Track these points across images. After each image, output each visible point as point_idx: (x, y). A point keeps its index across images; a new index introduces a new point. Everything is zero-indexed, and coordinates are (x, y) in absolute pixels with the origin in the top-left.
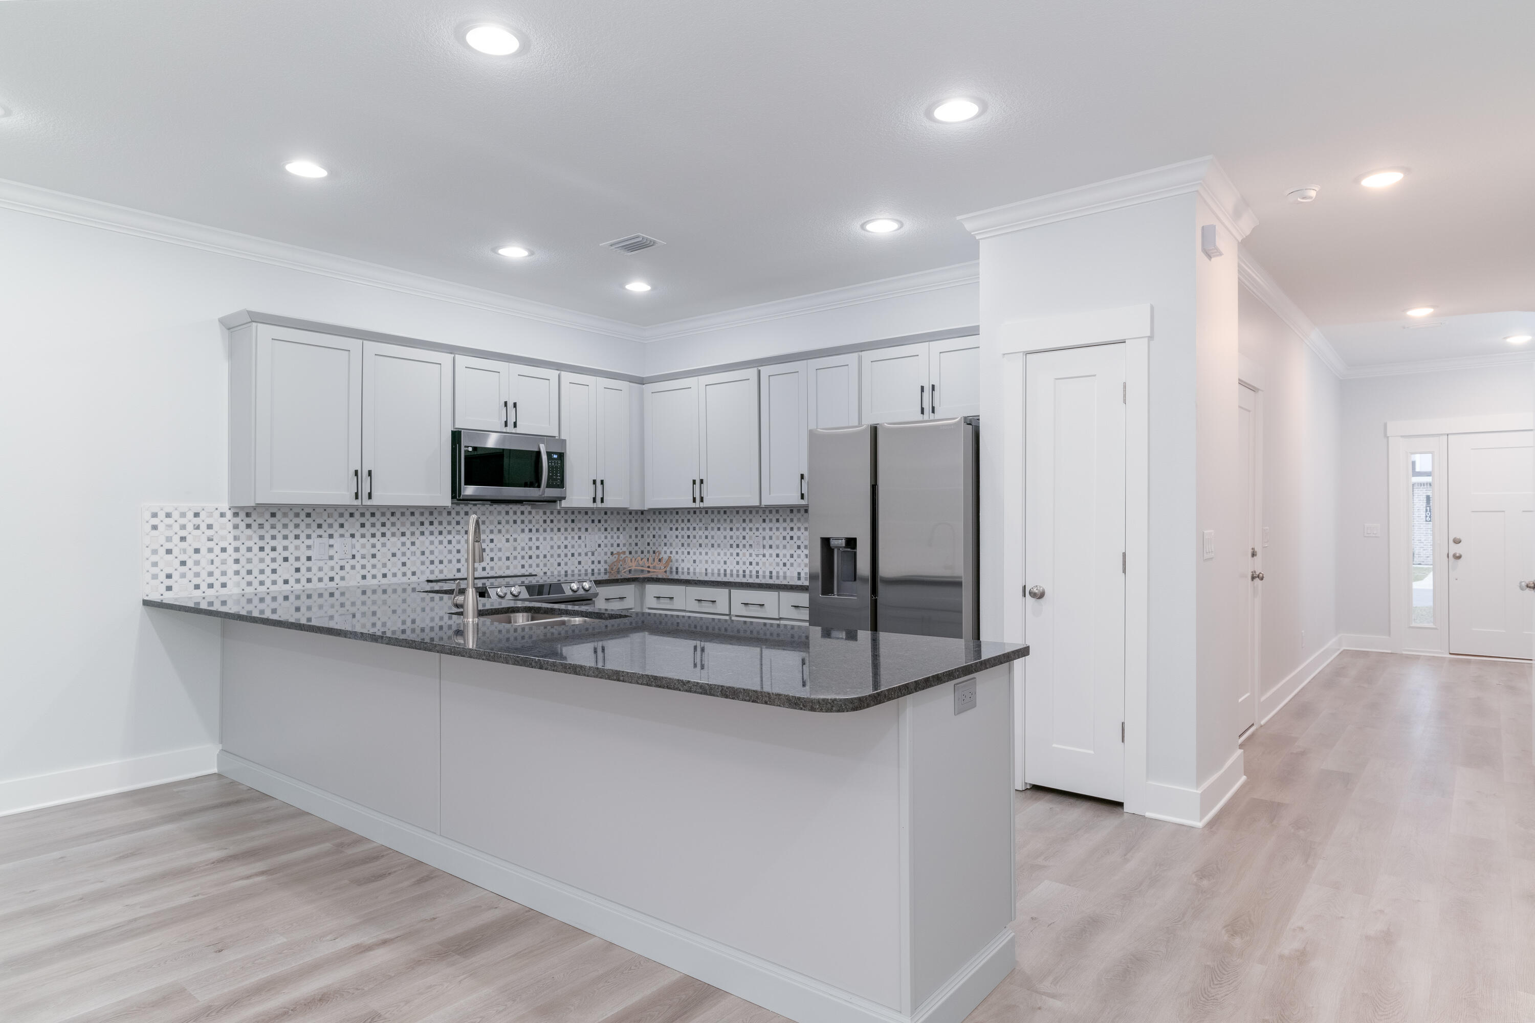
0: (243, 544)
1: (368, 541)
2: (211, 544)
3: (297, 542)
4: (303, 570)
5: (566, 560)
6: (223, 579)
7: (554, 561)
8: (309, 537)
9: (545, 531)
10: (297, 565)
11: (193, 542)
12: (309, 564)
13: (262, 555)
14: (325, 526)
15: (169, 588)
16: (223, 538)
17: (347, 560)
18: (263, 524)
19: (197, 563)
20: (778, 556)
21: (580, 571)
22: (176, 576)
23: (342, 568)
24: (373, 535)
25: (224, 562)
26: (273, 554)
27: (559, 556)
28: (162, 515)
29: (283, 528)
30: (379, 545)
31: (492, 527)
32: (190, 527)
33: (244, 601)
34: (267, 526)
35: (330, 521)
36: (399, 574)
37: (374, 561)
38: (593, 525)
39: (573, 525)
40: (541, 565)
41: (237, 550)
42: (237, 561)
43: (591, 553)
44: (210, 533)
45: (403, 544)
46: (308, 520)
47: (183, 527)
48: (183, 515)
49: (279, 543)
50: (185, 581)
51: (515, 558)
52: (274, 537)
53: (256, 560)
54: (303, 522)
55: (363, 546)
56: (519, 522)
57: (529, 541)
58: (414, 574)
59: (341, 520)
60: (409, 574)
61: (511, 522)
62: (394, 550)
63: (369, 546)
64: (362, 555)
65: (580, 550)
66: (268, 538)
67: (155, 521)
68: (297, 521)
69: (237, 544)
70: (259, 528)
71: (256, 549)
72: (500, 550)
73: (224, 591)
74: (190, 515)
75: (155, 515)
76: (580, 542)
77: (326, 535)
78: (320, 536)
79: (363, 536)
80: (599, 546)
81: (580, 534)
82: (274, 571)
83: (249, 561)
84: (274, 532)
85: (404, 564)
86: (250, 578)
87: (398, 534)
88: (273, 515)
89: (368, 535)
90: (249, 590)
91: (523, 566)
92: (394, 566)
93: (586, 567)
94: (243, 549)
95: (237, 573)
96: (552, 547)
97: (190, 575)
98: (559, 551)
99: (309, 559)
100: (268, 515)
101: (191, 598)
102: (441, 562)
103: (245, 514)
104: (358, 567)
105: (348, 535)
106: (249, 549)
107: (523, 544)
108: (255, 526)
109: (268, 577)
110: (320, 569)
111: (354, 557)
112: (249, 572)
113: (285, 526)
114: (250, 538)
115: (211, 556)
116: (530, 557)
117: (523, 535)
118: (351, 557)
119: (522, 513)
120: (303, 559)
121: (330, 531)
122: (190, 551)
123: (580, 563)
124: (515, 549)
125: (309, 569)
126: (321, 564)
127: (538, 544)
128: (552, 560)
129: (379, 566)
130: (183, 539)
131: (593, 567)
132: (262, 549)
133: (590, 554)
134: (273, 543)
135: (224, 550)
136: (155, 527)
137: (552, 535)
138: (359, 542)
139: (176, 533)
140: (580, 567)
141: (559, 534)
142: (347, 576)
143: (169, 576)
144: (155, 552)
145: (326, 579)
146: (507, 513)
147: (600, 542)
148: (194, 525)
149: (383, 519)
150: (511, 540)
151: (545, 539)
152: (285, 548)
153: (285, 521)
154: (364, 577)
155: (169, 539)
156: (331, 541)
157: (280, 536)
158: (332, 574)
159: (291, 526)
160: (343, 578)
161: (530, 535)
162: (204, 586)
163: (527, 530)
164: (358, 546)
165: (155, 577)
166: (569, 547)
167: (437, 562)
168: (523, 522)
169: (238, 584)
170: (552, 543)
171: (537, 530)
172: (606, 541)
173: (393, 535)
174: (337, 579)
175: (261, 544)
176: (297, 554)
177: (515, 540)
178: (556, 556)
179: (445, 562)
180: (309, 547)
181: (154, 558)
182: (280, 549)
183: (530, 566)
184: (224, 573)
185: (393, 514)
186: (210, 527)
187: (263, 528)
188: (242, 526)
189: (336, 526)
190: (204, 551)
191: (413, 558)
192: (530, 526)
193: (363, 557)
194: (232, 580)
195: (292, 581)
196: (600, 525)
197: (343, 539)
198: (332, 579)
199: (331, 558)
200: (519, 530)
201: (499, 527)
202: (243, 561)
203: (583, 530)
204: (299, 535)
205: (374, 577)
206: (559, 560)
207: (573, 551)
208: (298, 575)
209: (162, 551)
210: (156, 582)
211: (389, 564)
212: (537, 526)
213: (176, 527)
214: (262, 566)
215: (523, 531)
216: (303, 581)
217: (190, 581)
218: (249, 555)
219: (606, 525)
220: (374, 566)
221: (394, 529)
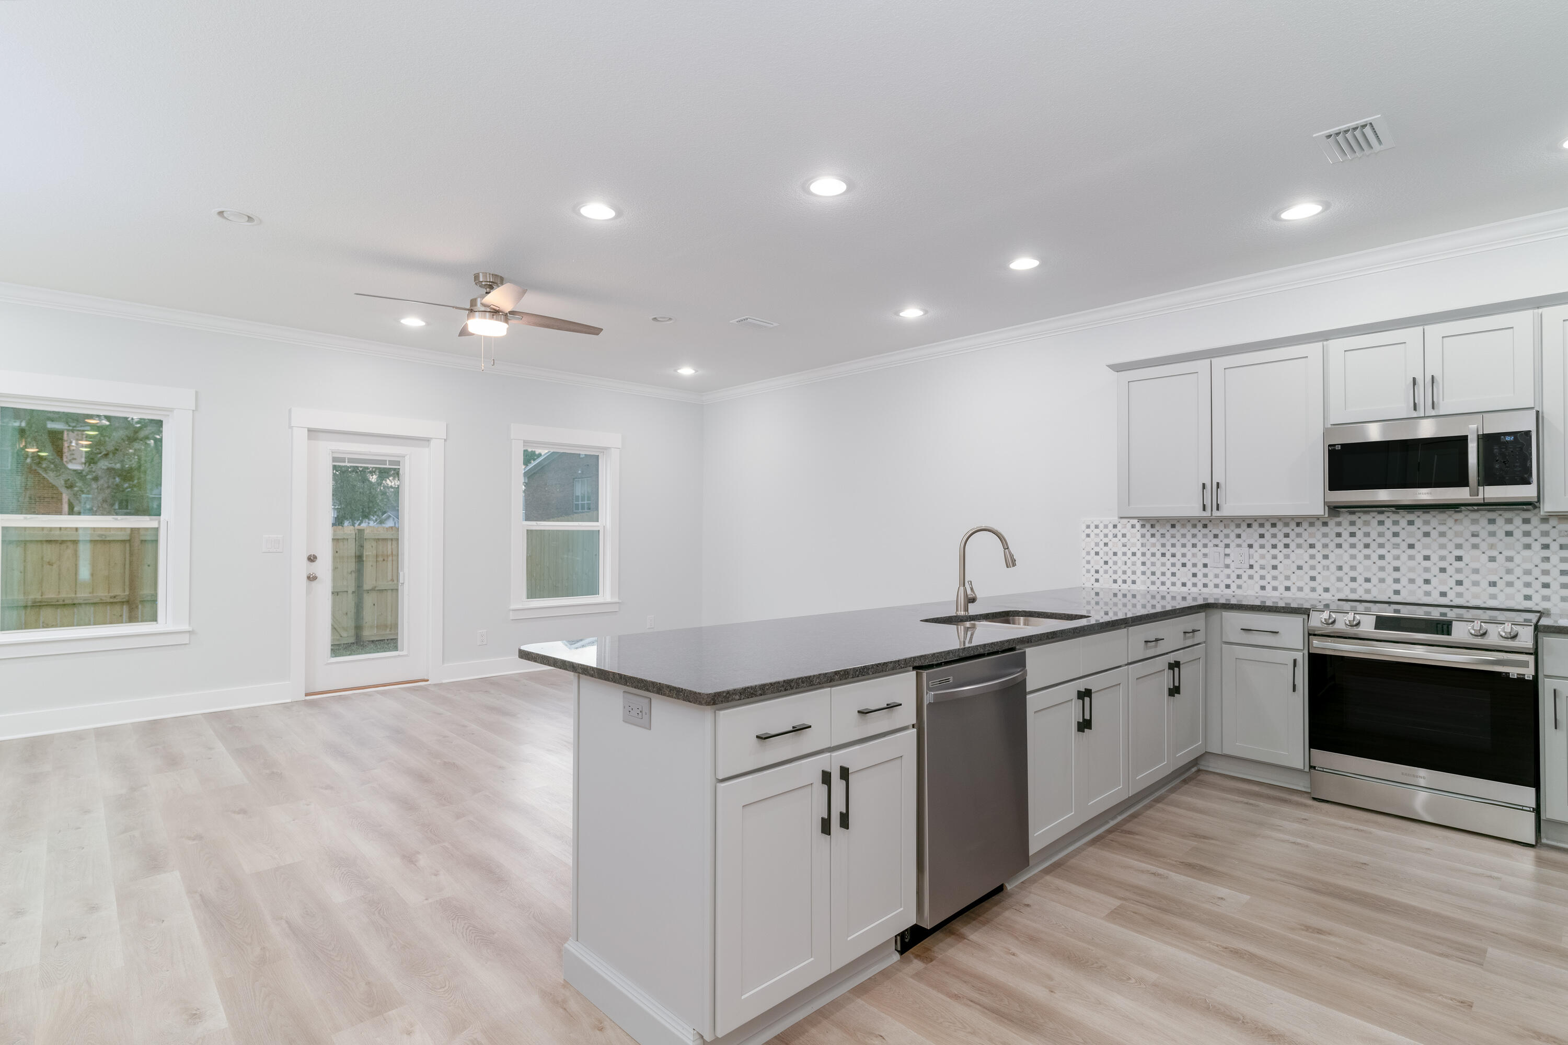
0: (1149, 550)
1: (1268, 552)
2: (1125, 549)
3: (1195, 550)
4: (1200, 575)
6: (1133, 577)
8: (1205, 546)
10: (1194, 570)
11: (1112, 547)
12: (1205, 570)
13: (1164, 559)
14: (1221, 536)
15: (1097, 580)
16: (1134, 545)
17: (1245, 570)
18: (1165, 534)
19: (1115, 563)
22: (1101, 571)
23: (1239, 577)
24: (1274, 546)
25: (1134, 564)
26: (1173, 560)
28: (1092, 527)
29: (1182, 538)
30: (1280, 557)
31: (1459, 540)
32: (1110, 536)
33: (1149, 597)
34: (1168, 535)
35: (1226, 531)
36: (1307, 589)
37: (1275, 572)
41: (1144, 554)
42: (1144, 564)
44: (1124, 540)
45: (1312, 557)
46: (1205, 531)
47: (1106, 536)
48: (1106, 527)
49: (1178, 550)
50: (1107, 576)
51: (1510, 584)
52: (1173, 545)
53: (1158, 564)
54: (1200, 532)
55: (1263, 557)
57: (1543, 561)
58: (1326, 590)
59: (1238, 531)
60: (1320, 590)
62: (1300, 563)
63: (1269, 556)
64: (1260, 565)
66: (1168, 546)
67: (1088, 531)
68: (1194, 531)
69: (1144, 550)
70: (1161, 537)
71: (1158, 555)
72: (1476, 571)
73: (1134, 587)
74: (1111, 526)
75: (1088, 527)
77: (1222, 545)
78: (1217, 546)
79: (1262, 547)
82: (1173, 574)
83: (1153, 564)
84: (1174, 541)
85: (1313, 579)
86: (1153, 578)
87: (1306, 546)
88: (1173, 526)
89: (1268, 546)
90: (1153, 588)
92: (1300, 580)
94: (1148, 554)
95: (1144, 573)
97: (1111, 572)
99: (1205, 566)
100: (1169, 527)
101: (1111, 589)
102: (1368, 580)
103: (1150, 526)
104: (1257, 577)
105: (1245, 545)
106: (1153, 555)
107: (1529, 566)
108: (1158, 535)
109: (1168, 579)
110: (1216, 576)
111: (1251, 567)
112: (1153, 574)
113: (1184, 536)
114: (1154, 545)
115: (1125, 558)
117: (1527, 553)
118: (1248, 567)
120: (1200, 566)
121: (1227, 541)
122: (1111, 554)
124: (1509, 572)
125: (1205, 575)
126: (1217, 571)
129: (1281, 578)
130: (1106, 544)
132: (1163, 555)
134: (1173, 550)
135: (1134, 554)
136: (1088, 536)
138: (1257, 553)
139: (1101, 540)
142: (1244, 586)
143: (1097, 572)
144: (1088, 553)
145: (1222, 586)
148: (1114, 534)
149: (1286, 530)
150: (1501, 558)
152: (1184, 555)
153: (1184, 531)
154: (1263, 588)
155: (1097, 544)
156: (1228, 551)
157: (1178, 545)
158: (1228, 582)
159: (1189, 536)
160: (1239, 587)
161: (1546, 553)
162: (1120, 582)
164: (1256, 557)
165: (1088, 571)
167: (1360, 580)
169: (1144, 583)
173: (1299, 546)
174: (1233, 587)
175: (1163, 550)
176: (1194, 560)
179: (1375, 580)
180: (1205, 555)
181: (1088, 558)
182: (1179, 555)
184: (1134, 573)
185: (1298, 524)
186: (1124, 536)
187: (1164, 537)
188: (1148, 535)
189: (1233, 536)
190: (1120, 554)
191: (1325, 573)
193: (1262, 567)
194: (1140, 578)
195: (1189, 585)
197: (1239, 549)
198: (1228, 586)
199: (1227, 566)
201: (1475, 540)
202: (1148, 564)
204: (1196, 544)
205: (1275, 589)
208: (1194, 580)
209: (1093, 553)
210: (1089, 575)
211: (1293, 578)
213: (1102, 536)
214: (1164, 569)
216: (1200, 585)
217: (1111, 577)
218: (1153, 559)
220: (1275, 578)
221: (1300, 541)
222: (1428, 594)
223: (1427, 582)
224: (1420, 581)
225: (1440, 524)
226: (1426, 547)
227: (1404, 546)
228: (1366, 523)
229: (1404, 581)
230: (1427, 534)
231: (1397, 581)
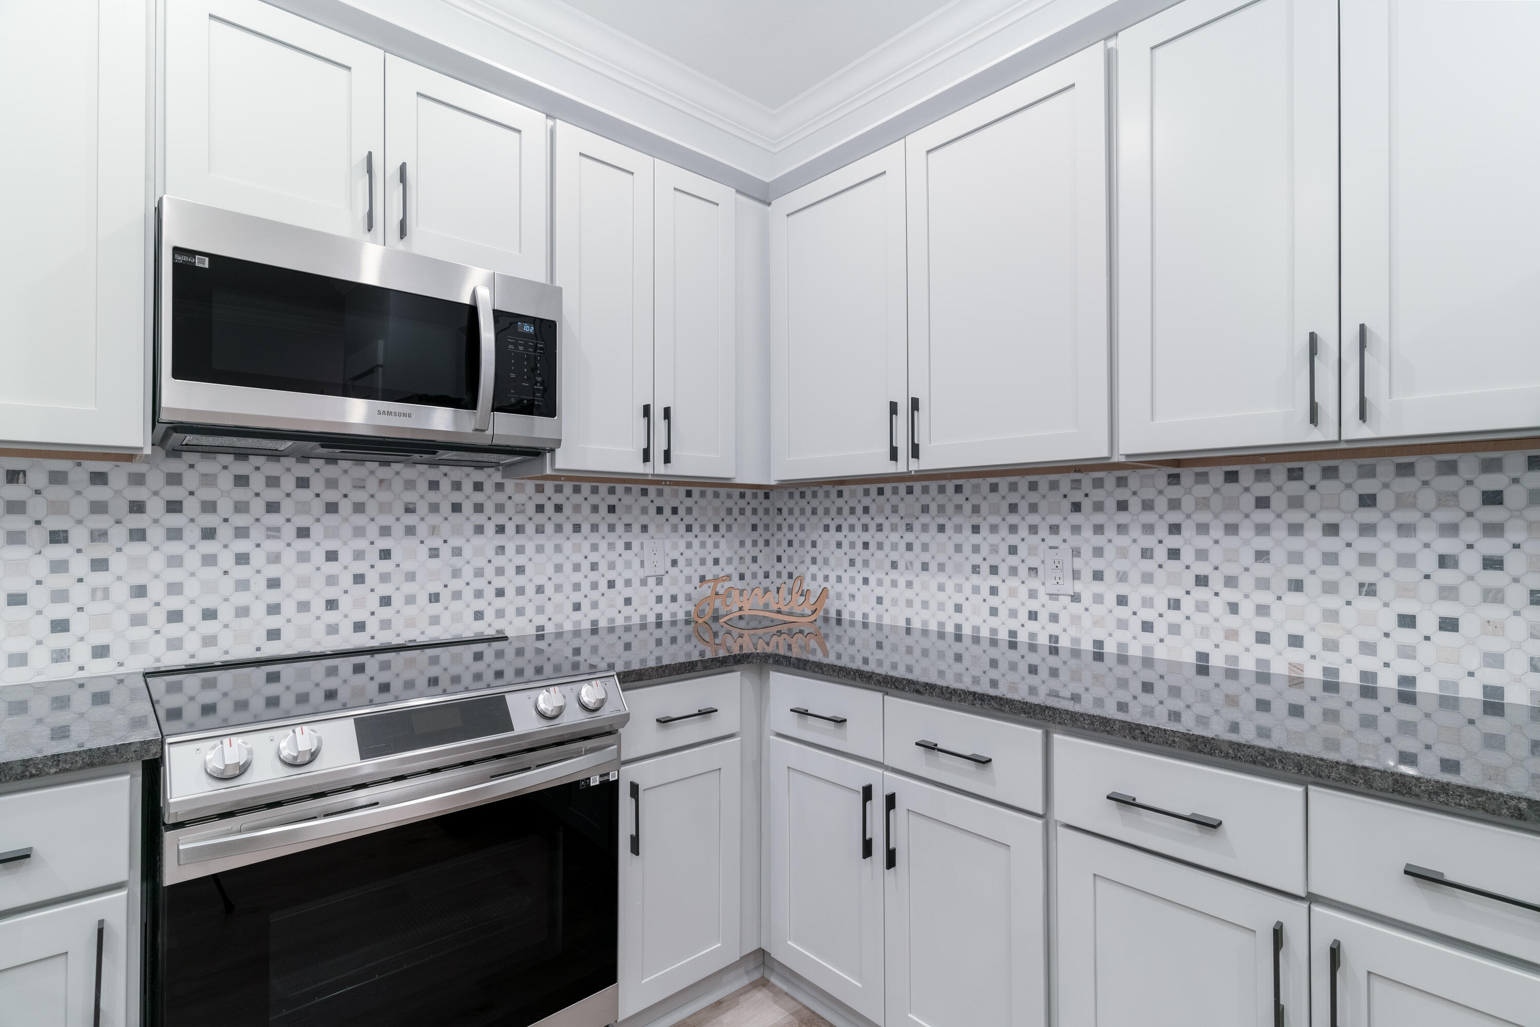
5: (595, 595)
7: (564, 600)
9: (540, 530)
20: (1122, 600)
21: (628, 618)
27: (577, 587)
31: (385, 520)
36: (40, 655)
38: (660, 519)
39: (612, 518)
40: (530, 611)
43: (655, 578)
45: (59, 566)
51: (457, 595)
56: (467, 507)
57: (497, 554)
58: (101, 652)
60: (81, 654)
61: (446, 508)
62: (18, 585)
65: (628, 574)
72: (411, 577)
76: (628, 555)
80: (674, 563)
81: (628, 537)
85: (60, 626)
91: (479, 615)
93: (643, 610)
96: (559, 568)
98: (577, 577)
102: (209, 614)
107: (480, 562)
116: (500, 593)
117: (478, 540)
119: (478, 487)
123: (628, 601)
124: (456, 574)
127: (520, 560)
128: (558, 598)
131: (659, 608)
133: (652, 582)
137: (559, 539)
140: (628, 611)
141: (577, 538)
146: (434, 485)
147: (675, 555)
150: (445, 551)
151: (540, 549)
161: (500, 540)
163: (490, 528)
166: (603, 566)
167: (192, 615)
168: (479, 508)
170: (558, 558)
171: (520, 529)
172: (689, 554)
177: (457, 552)
178: (568, 588)
179: (226, 613)
183: (500, 614)
191: (97, 607)
192: (500, 519)
196: (675, 519)
200: (469, 528)
201: (410, 520)
203: (636, 528)
206: (577, 597)
207: (611, 575)
212: (519, 519)
215: (479, 530)
219: (689, 520)
222: (332, 629)
223: (332, 605)
224: (318, 606)
225: (354, 487)
226: (331, 533)
227: (289, 531)
228: (208, 480)
229: (289, 608)
230: (332, 508)
231: (274, 609)
